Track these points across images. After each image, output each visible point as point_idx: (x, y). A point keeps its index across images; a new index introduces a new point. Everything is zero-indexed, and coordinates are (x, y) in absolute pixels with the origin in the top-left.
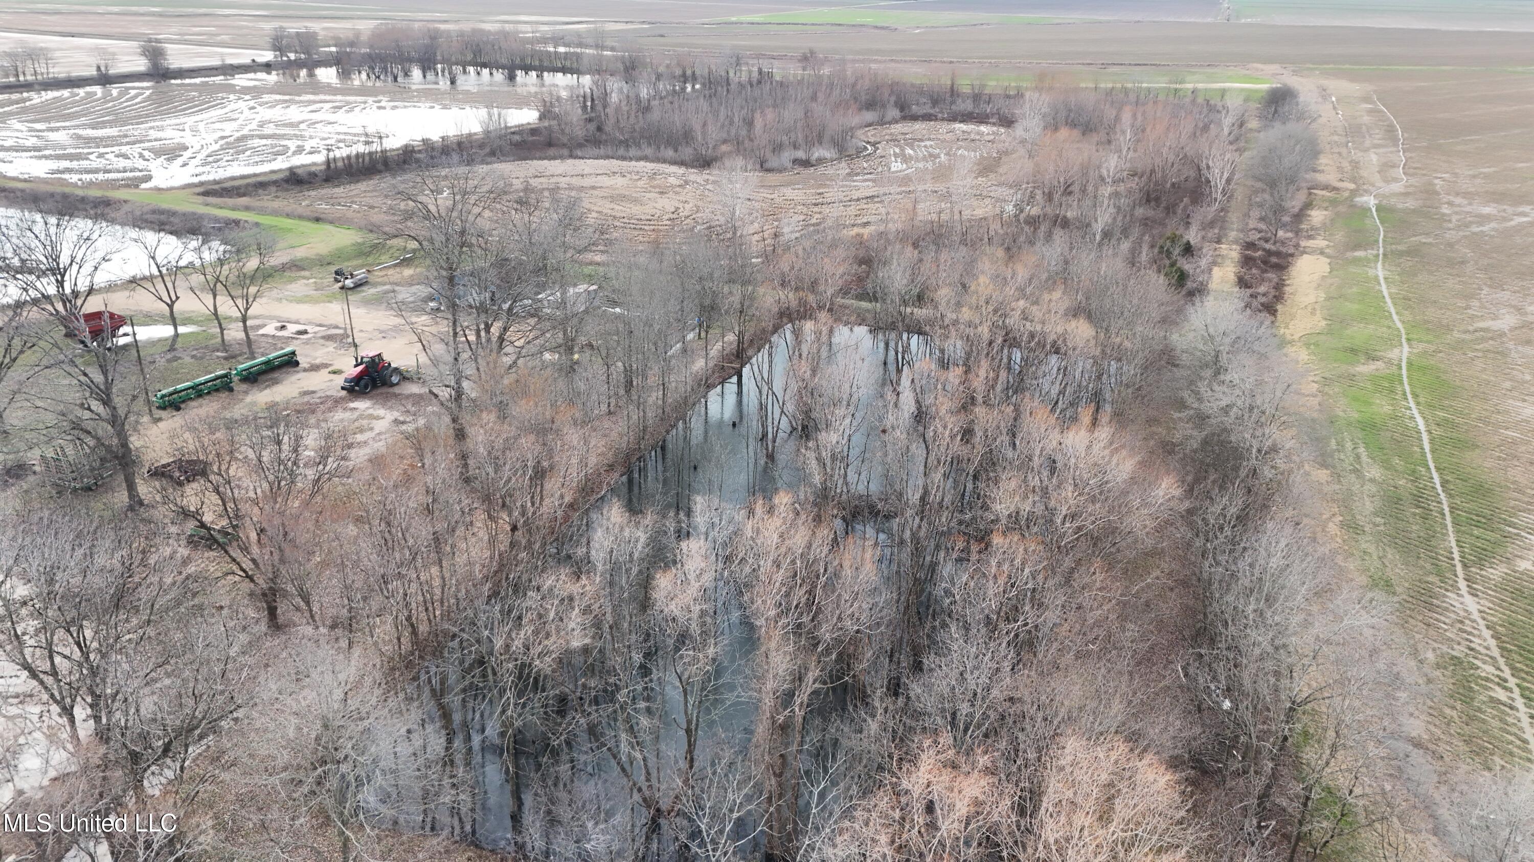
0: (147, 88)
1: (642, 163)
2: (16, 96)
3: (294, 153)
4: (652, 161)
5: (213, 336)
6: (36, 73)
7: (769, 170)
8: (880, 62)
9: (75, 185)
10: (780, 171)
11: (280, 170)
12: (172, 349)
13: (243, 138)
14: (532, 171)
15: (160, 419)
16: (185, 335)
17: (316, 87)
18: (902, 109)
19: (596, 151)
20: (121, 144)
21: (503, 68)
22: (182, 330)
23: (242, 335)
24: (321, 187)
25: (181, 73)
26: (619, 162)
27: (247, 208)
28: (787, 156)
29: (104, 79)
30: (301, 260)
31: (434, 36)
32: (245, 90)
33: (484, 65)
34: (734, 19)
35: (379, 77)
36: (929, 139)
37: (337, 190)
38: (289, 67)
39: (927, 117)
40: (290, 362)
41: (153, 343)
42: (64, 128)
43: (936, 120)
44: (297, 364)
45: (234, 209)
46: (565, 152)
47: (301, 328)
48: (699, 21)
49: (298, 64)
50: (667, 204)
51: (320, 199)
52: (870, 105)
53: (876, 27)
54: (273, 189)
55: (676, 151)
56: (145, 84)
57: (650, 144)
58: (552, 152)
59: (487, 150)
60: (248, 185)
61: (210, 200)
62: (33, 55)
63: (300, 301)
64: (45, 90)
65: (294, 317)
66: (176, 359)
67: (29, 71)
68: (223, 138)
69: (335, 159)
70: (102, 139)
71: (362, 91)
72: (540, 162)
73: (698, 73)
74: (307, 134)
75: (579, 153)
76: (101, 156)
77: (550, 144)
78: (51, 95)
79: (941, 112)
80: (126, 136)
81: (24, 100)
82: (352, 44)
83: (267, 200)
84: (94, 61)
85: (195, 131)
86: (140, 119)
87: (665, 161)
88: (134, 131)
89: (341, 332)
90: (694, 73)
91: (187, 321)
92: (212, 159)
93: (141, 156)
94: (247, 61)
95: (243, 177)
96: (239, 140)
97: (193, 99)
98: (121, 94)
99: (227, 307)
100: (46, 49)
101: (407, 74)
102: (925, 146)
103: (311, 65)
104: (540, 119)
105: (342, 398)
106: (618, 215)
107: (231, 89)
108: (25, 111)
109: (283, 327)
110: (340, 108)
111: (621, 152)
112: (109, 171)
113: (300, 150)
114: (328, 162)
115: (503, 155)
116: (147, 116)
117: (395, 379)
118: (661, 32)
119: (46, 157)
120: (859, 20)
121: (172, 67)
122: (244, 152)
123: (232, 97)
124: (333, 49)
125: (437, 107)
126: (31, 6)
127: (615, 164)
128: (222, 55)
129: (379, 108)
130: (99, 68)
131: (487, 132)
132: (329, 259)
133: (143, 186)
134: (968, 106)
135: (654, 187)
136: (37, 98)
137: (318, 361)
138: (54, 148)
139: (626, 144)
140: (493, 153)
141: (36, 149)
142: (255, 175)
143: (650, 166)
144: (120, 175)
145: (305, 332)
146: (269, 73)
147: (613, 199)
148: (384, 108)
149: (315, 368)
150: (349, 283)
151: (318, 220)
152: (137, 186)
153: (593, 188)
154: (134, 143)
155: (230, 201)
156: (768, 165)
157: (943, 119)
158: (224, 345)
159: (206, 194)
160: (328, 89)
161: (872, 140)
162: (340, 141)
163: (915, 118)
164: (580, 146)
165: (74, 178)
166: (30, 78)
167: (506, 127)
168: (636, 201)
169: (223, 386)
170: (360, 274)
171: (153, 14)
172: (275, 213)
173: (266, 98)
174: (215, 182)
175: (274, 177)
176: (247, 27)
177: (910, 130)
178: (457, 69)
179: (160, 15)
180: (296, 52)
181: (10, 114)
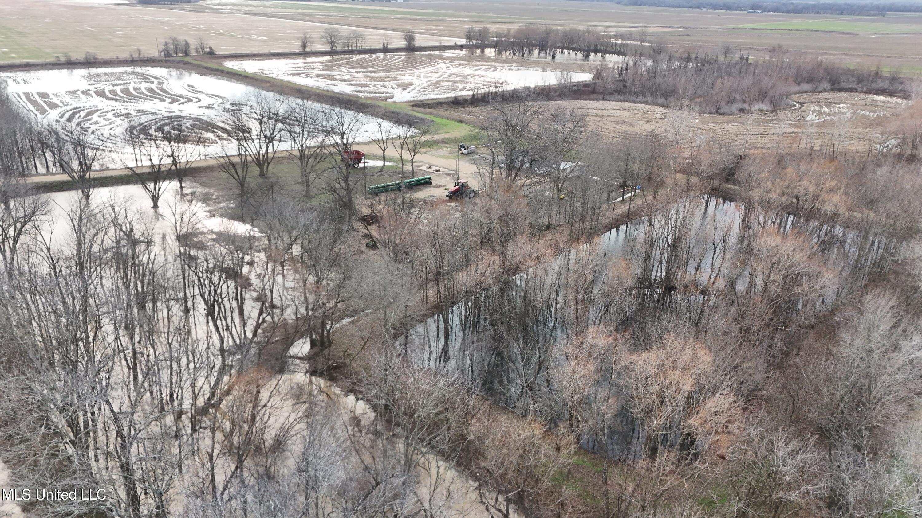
0: (403, 55)
1: (643, 105)
2: (346, 57)
3: (461, 90)
4: (650, 105)
5: (399, 168)
6: (356, 46)
7: (721, 114)
8: (834, 55)
9: (361, 98)
10: (728, 115)
11: (451, 97)
12: (381, 171)
13: (440, 81)
14: (578, 106)
15: (368, 198)
16: (387, 166)
17: (484, 58)
18: (833, 84)
19: (619, 97)
20: (385, 81)
21: (584, 51)
22: (387, 164)
23: (410, 169)
24: (468, 106)
25: (421, 49)
26: (630, 104)
27: (430, 114)
28: (735, 107)
29: (385, 50)
30: (448, 139)
31: (548, 32)
32: (448, 58)
33: (574, 49)
34: (741, 26)
35: (515, 54)
36: (845, 103)
37: (475, 109)
38: (471, 48)
39: (851, 90)
40: (428, 182)
41: (373, 168)
42: (363, 72)
43: (857, 92)
44: (431, 183)
45: (425, 113)
46: (600, 97)
47: (438, 169)
48: (717, 27)
49: (477, 46)
50: (648, 127)
51: (466, 112)
52: (810, 80)
53: (843, 33)
54: (445, 106)
55: (666, 99)
56: (403, 53)
57: (652, 95)
58: (592, 96)
59: (557, 93)
60: (434, 103)
61: (416, 109)
62: (357, 37)
63: (441, 157)
64: (359, 54)
65: (436, 164)
66: (382, 175)
67: (354, 45)
68: (430, 81)
69: (477, 94)
70: (377, 78)
71: (506, 61)
72: (585, 101)
73: (699, 57)
74: (469, 81)
75: (608, 98)
76: (375, 86)
77: (593, 92)
78: (361, 56)
79: (863, 88)
80: (388, 77)
81: (350, 58)
82: (505, 36)
83: (441, 111)
84: (383, 41)
85: (419, 77)
86: (397, 69)
87: (657, 105)
88: (391, 75)
89: (454, 172)
90: (697, 57)
91: (390, 160)
92: (423, 90)
93: (392, 87)
94: (452, 44)
95: (433, 99)
96: (437, 82)
97: (422, 62)
98: (391, 58)
99: (407, 156)
100: (363, 35)
101: (530, 53)
102: (839, 108)
103: (483, 47)
104: (593, 79)
105: (446, 201)
106: (617, 131)
107: (440, 57)
108: (349, 63)
109: (430, 167)
110: (490, 69)
111: (634, 98)
112: (376, 93)
113: (464, 89)
114: (474, 95)
115: (565, 97)
116: (400, 68)
117: (472, 195)
118: (689, 33)
119: (352, 85)
120: (832, 28)
121: (417, 45)
122: (437, 88)
123: (440, 61)
124: (495, 39)
125: (540, 70)
126: (363, 14)
127: (627, 105)
128: (441, 40)
129: (510, 70)
130: (384, 44)
131: (560, 84)
132: (460, 140)
133: (389, 100)
134: (886, 85)
135: (644, 118)
136: (355, 58)
137: (441, 184)
138: (356, 81)
139: (637, 94)
140: (560, 95)
141: (349, 81)
142: (439, 99)
143: (647, 107)
144: (380, 95)
145: (439, 171)
146: (462, 50)
147: (617, 123)
148: (512, 70)
149: (438, 186)
150: (465, 151)
151: (460, 121)
152: (386, 100)
153: (609, 116)
154: (390, 81)
155: (423, 110)
156: (720, 111)
157: (861, 92)
158: (403, 172)
159: (414, 106)
160: (489, 59)
161: (801, 101)
162: (484, 85)
163: (840, 90)
164: (610, 94)
165: (361, 95)
166: (354, 48)
167: (571, 82)
168: (630, 124)
169: (398, 188)
170: (472, 148)
171: (416, 19)
172: (442, 117)
173: (456, 62)
174: (420, 101)
175: (447, 100)
176: (458, 27)
177: (833, 97)
178: (558, 51)
179: (420, 20)
180: (477, 40)
181: (342, 64)
